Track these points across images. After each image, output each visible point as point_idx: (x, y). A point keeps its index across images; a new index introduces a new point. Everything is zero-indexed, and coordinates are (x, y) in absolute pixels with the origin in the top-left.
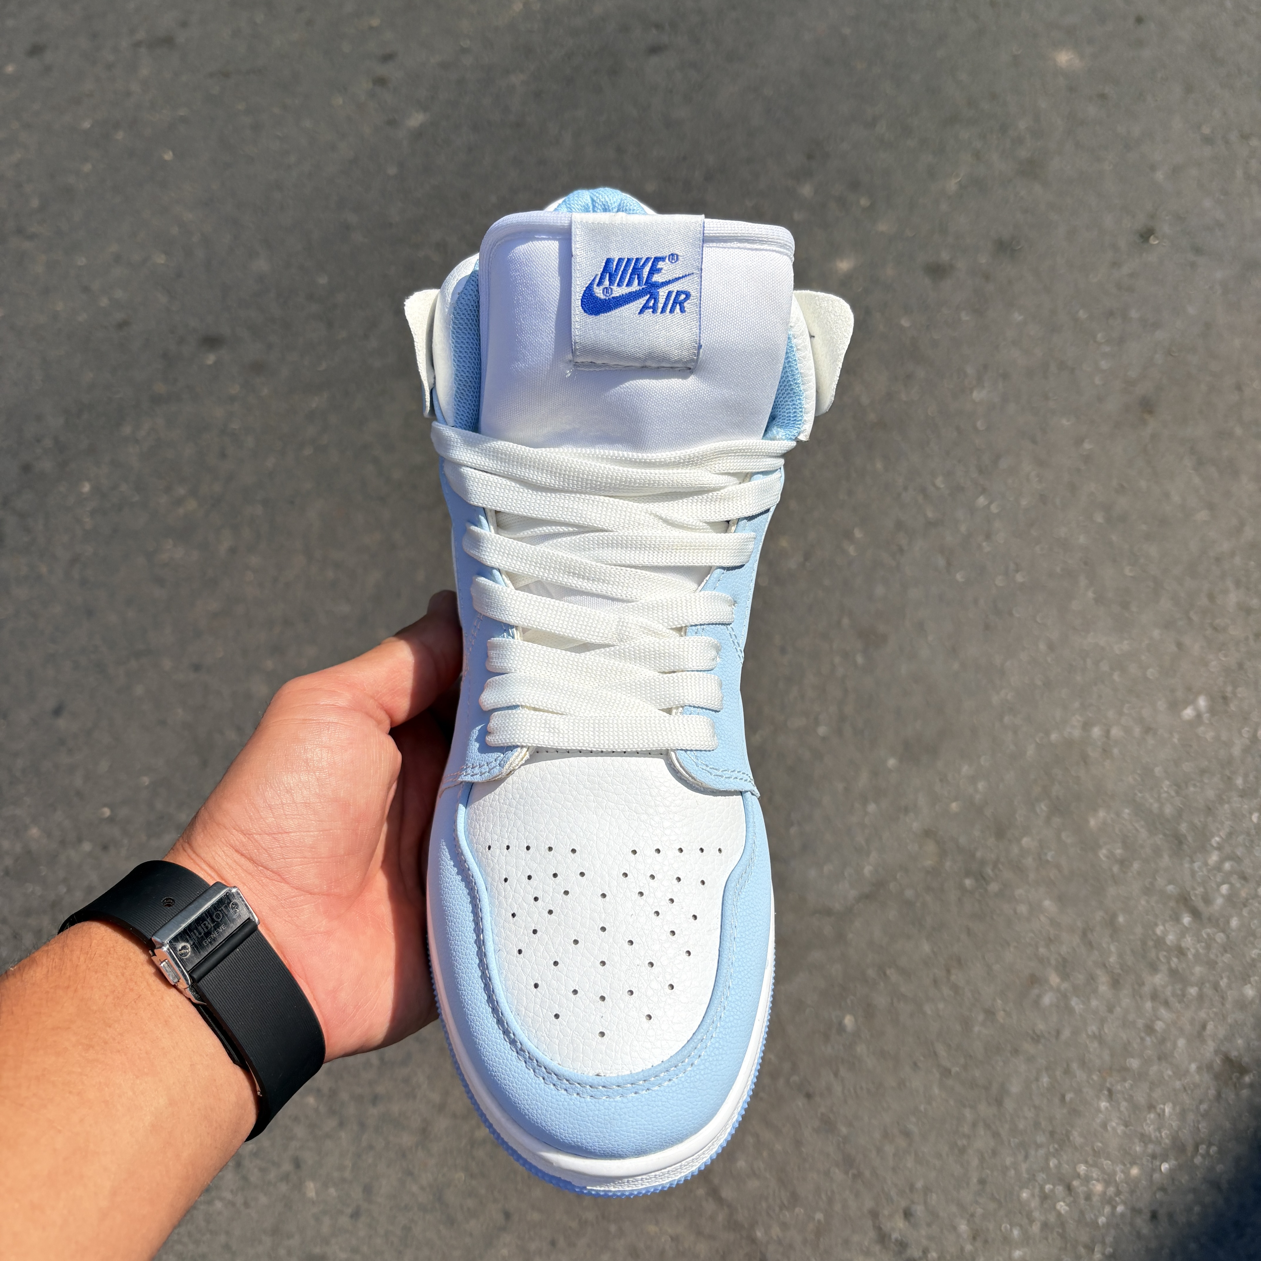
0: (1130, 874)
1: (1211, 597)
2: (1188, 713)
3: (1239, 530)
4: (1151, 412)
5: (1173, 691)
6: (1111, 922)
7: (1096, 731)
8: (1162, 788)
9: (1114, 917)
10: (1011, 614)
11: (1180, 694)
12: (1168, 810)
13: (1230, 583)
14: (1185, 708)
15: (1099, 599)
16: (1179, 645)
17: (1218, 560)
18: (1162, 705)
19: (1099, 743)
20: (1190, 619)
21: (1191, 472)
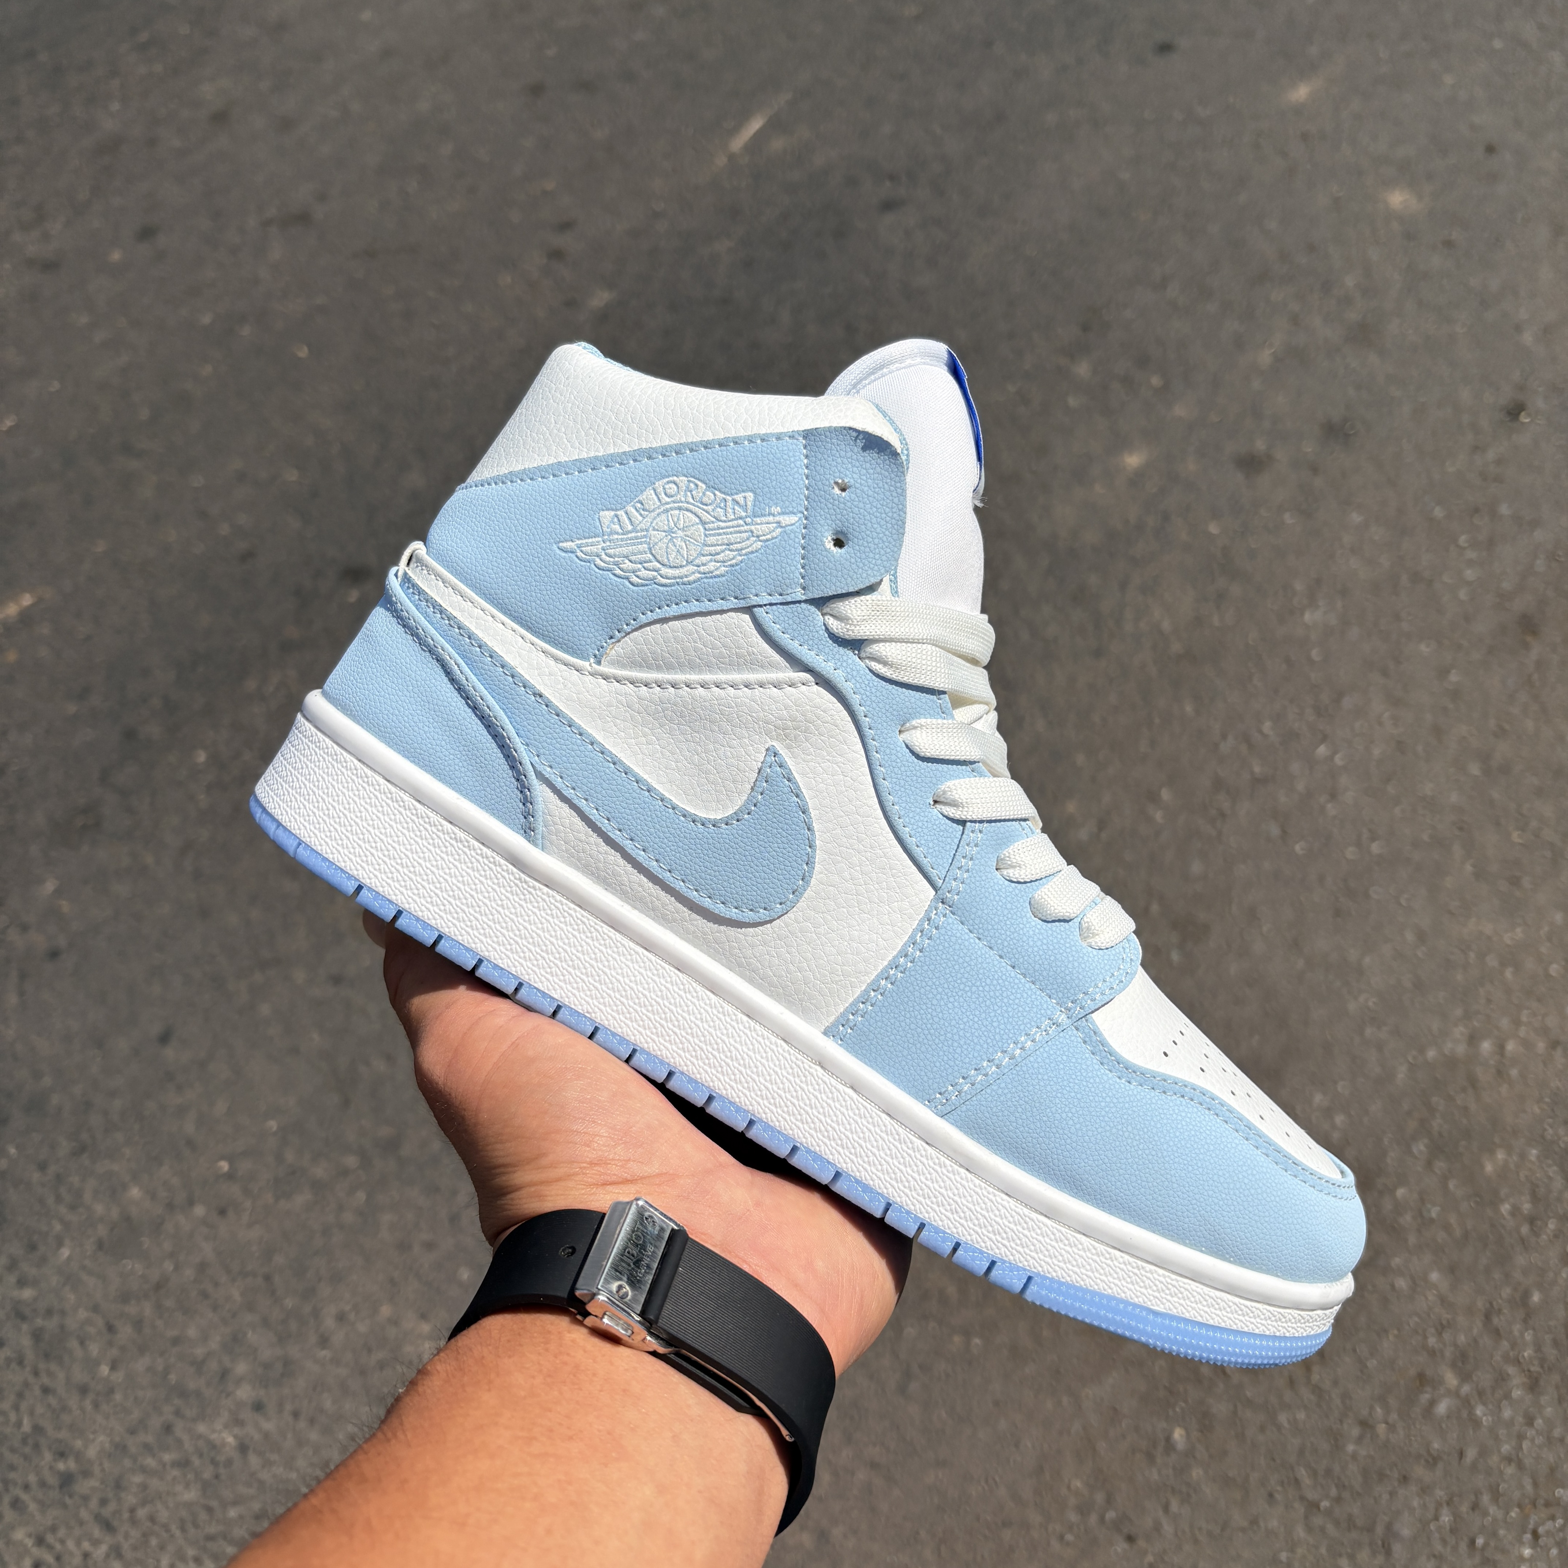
7: (1486, 1046)
19: (1492, 1062)
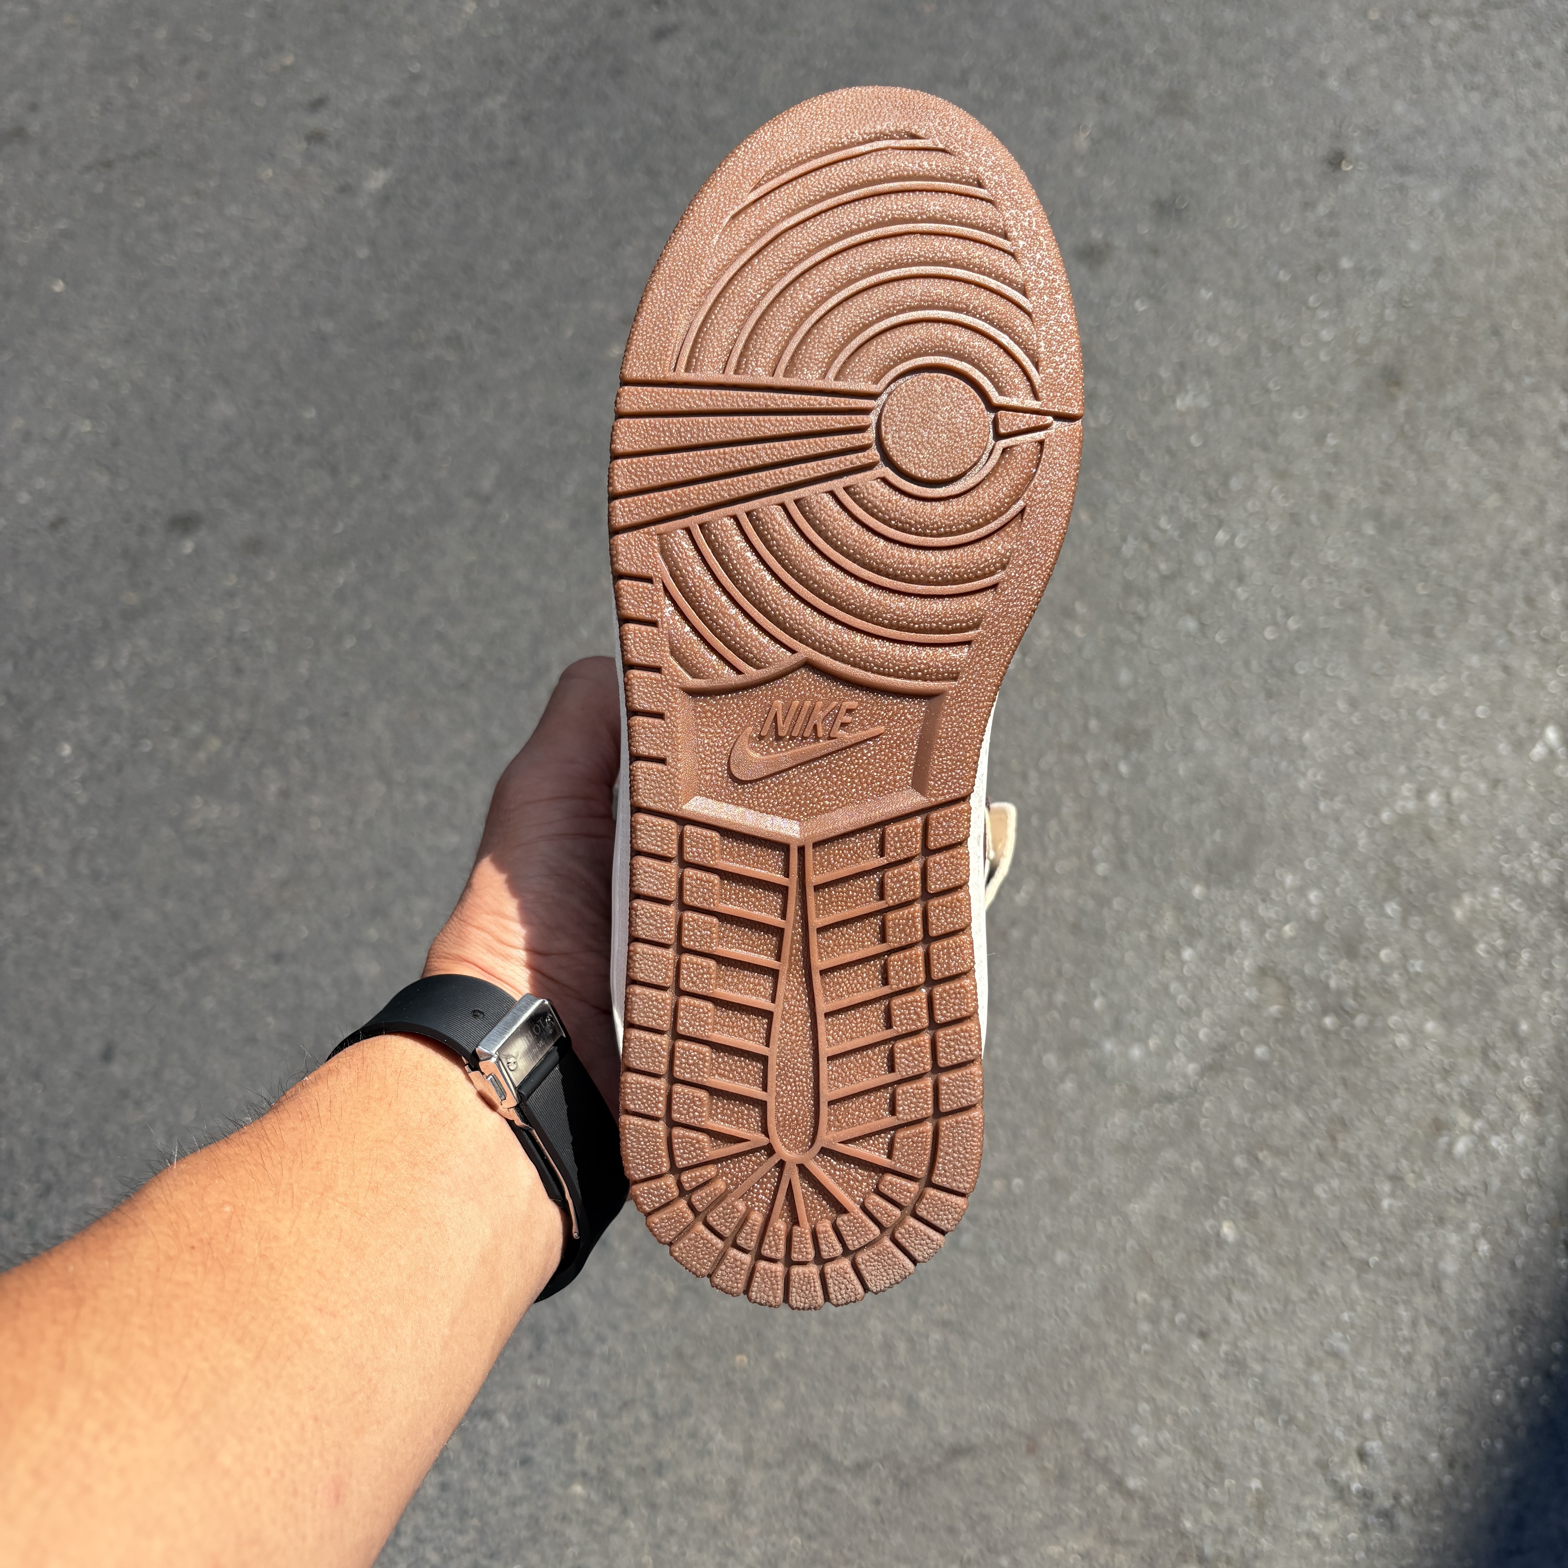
0: (1520, 968)
1: (1529, 601)
2: (1538, 751)
3: (1541, 508)
4: (1398, 384)
5: (1513, 728)
6: (1512, 1033)
8: (1531, 852)
9: (1514, 1026)
10: (1293, 673)
11: (1522, 730)
12: (1546, 878)
13: (1546, 579)
14: (1534, 746)
15: (1395, 631)
16: (1506, 669)
17: (1525, 552)
18: (1503, 748)
20: (1510, 634)
21: (1466, 448)
